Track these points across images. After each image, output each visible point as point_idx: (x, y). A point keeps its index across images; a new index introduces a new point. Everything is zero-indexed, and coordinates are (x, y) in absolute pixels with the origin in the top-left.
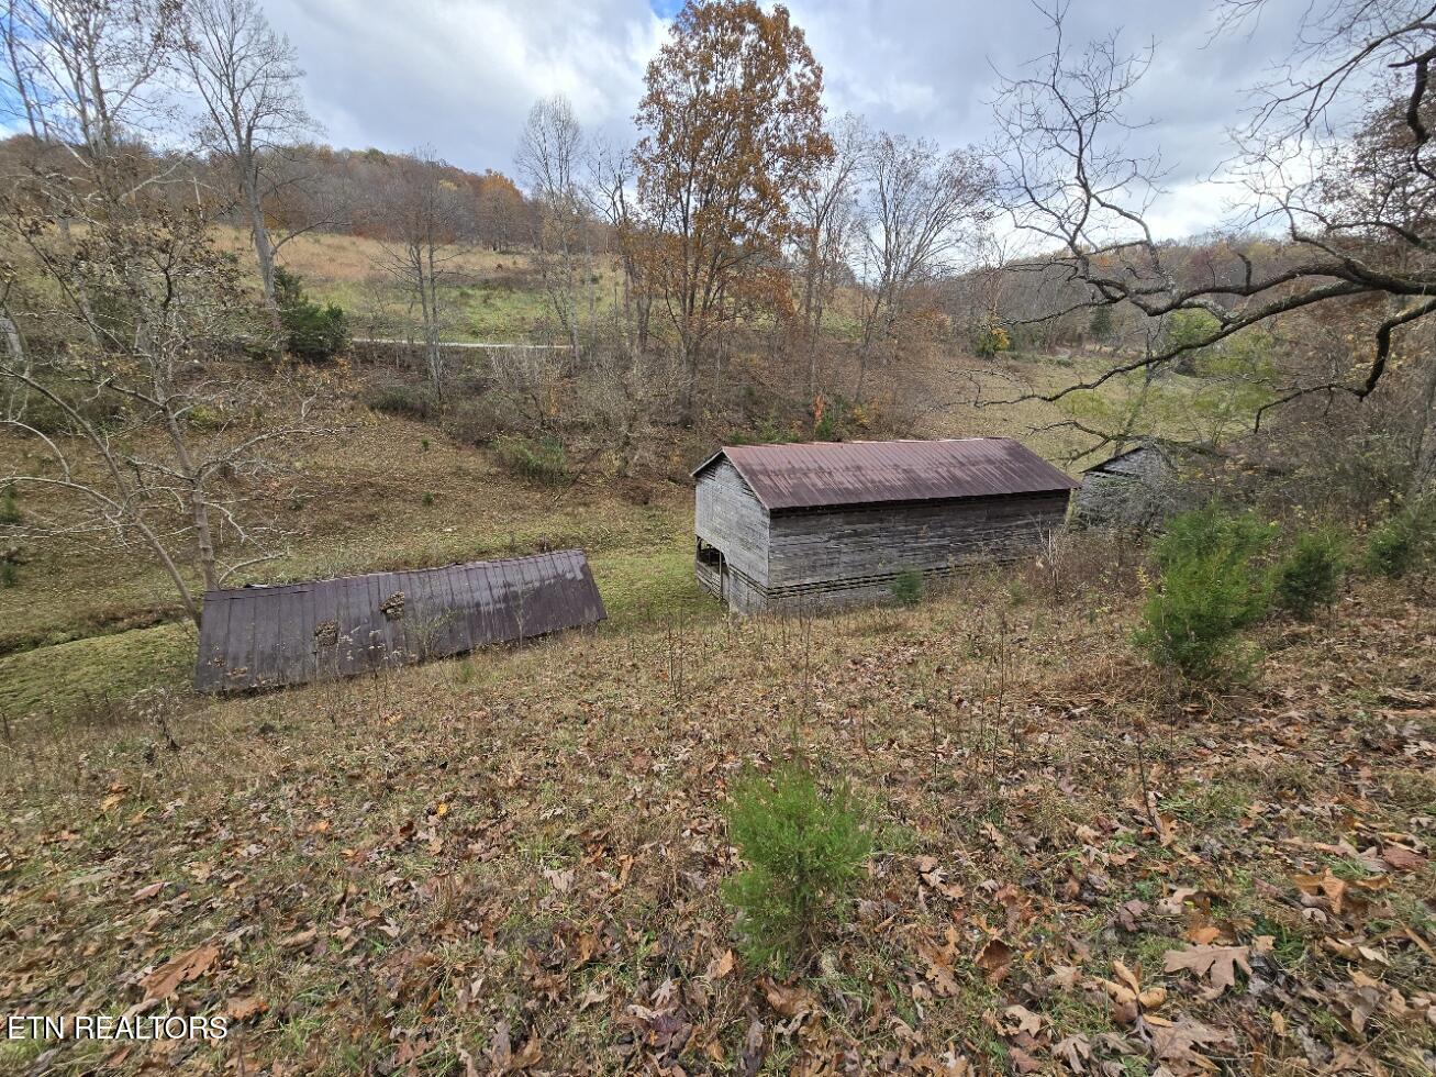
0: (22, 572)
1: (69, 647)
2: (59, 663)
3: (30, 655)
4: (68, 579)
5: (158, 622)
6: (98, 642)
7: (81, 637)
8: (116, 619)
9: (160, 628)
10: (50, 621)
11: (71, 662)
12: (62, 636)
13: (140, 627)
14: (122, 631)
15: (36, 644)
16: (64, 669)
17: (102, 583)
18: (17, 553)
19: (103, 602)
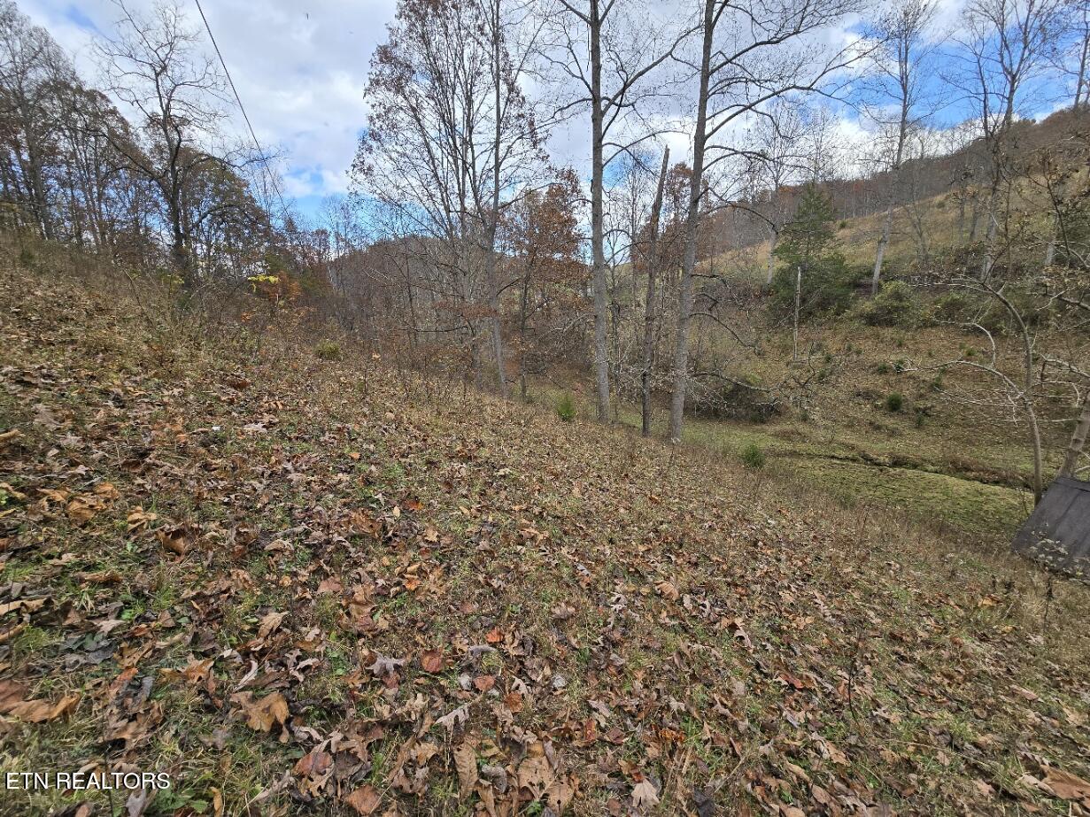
0: (926, 420)
1: (932, 476)
2: (922, 484)
3: (910, 472)
4: (949, 433)
5: (996, 483)
6: (952, 481)
7: (941, 472)
8: (968, 469)
9: (997, 487)
10: (928, 455)
11: (930, 486)
12: (931, 468)
13: (981, 481)
14: (968, 479)
15: (915, 466)
16: (924, 488)
17: (970, 442)
18: (930, 408)
19: (965, 456)
